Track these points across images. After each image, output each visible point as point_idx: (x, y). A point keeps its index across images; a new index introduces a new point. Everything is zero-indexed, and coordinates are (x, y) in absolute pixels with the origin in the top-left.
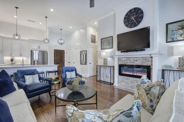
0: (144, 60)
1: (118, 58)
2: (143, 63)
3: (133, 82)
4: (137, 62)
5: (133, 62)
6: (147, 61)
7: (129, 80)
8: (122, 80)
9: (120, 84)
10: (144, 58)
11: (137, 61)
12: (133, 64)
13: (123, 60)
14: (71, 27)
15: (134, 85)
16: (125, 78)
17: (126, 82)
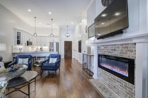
0: (124, 49)
1: (98, 46)
2: (123, 53)
3: (110, 80)
4: (115, 52)
5: (111, 52)
6: (129, 51)
7: (106, 75)
8: (101, 73)
9: (99, 78)
10: (124, 46)
11: (114, 50)
12: (110, 54)
13: (101, 48)
14: (72, 23)
15: (112, 85)
16: (103, 71)
17: (104, 77)
